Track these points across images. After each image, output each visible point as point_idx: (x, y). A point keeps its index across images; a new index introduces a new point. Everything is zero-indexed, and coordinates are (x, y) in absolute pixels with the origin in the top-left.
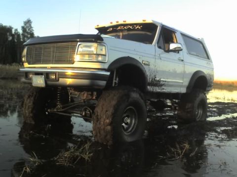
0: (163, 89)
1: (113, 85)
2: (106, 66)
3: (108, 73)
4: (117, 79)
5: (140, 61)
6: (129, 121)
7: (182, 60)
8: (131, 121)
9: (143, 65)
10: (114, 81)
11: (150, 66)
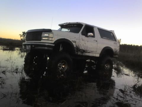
0: (84, 54)
1: (60, 51)
2: (53, 42)
3: (54, 45)
5: (71, 40)
6: (64, 66)
7: (96, 41)
8: (65, 67)
9: (72, 42)
11: (76, 43)
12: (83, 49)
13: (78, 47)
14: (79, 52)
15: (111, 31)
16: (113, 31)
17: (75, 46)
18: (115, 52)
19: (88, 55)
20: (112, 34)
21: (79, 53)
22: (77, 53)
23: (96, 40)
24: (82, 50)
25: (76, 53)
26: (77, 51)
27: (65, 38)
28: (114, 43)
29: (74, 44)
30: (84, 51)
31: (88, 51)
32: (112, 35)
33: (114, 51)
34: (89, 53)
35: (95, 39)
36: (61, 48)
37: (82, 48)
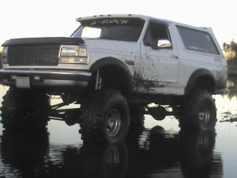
0: (152, 90)
2: (88, 67)
3: (90, 75)
4: (101, 80)
5: (123, 61)
7: (177, 58)
9: (126, 64)
10: (97, 82)
11: (135, 66)
12: (150, 79)
13: (138, 76)
14: (141, 87)
15: (206, 28)
16: (211, 28)
17: (132, 74)
18: (219, 81)
19: (160, 92)
20: (208, 37)
21: (142, 89)
22: (137, 89)
23: (176, 55)
24: (147, 81)
25: (135, 88)
26: (137, 85)
27: (112, 56)
28: (215, 59)
29: (130, 67)
30: (151, 84)
31: (161, 84)
32: (209, 40)
33: (216, 79)
34: (162, 86)
35: (173, 52)
36: (99, 80)
37: (147, 76)
